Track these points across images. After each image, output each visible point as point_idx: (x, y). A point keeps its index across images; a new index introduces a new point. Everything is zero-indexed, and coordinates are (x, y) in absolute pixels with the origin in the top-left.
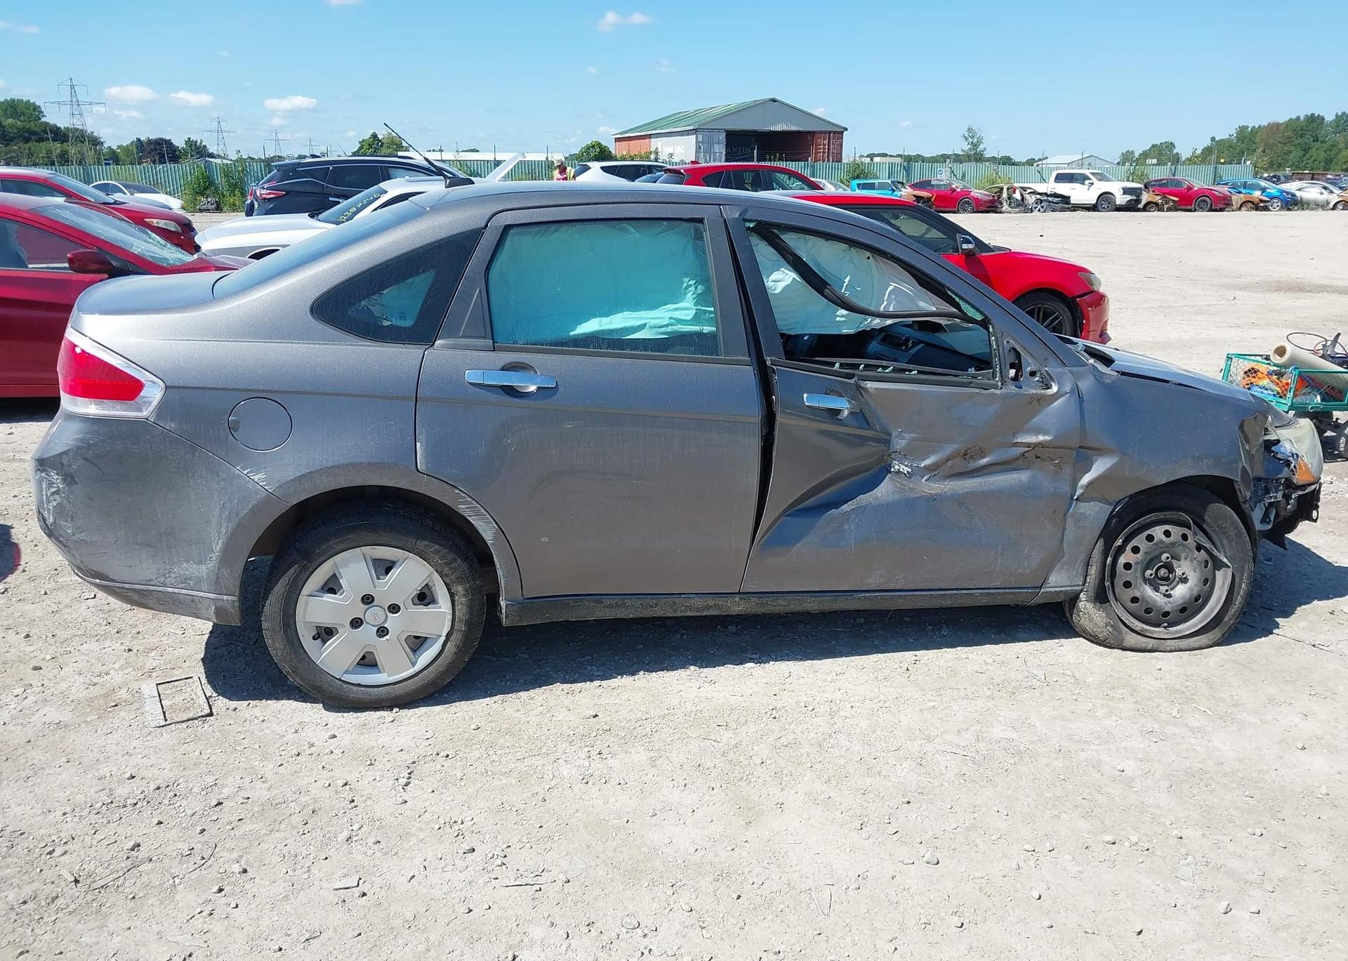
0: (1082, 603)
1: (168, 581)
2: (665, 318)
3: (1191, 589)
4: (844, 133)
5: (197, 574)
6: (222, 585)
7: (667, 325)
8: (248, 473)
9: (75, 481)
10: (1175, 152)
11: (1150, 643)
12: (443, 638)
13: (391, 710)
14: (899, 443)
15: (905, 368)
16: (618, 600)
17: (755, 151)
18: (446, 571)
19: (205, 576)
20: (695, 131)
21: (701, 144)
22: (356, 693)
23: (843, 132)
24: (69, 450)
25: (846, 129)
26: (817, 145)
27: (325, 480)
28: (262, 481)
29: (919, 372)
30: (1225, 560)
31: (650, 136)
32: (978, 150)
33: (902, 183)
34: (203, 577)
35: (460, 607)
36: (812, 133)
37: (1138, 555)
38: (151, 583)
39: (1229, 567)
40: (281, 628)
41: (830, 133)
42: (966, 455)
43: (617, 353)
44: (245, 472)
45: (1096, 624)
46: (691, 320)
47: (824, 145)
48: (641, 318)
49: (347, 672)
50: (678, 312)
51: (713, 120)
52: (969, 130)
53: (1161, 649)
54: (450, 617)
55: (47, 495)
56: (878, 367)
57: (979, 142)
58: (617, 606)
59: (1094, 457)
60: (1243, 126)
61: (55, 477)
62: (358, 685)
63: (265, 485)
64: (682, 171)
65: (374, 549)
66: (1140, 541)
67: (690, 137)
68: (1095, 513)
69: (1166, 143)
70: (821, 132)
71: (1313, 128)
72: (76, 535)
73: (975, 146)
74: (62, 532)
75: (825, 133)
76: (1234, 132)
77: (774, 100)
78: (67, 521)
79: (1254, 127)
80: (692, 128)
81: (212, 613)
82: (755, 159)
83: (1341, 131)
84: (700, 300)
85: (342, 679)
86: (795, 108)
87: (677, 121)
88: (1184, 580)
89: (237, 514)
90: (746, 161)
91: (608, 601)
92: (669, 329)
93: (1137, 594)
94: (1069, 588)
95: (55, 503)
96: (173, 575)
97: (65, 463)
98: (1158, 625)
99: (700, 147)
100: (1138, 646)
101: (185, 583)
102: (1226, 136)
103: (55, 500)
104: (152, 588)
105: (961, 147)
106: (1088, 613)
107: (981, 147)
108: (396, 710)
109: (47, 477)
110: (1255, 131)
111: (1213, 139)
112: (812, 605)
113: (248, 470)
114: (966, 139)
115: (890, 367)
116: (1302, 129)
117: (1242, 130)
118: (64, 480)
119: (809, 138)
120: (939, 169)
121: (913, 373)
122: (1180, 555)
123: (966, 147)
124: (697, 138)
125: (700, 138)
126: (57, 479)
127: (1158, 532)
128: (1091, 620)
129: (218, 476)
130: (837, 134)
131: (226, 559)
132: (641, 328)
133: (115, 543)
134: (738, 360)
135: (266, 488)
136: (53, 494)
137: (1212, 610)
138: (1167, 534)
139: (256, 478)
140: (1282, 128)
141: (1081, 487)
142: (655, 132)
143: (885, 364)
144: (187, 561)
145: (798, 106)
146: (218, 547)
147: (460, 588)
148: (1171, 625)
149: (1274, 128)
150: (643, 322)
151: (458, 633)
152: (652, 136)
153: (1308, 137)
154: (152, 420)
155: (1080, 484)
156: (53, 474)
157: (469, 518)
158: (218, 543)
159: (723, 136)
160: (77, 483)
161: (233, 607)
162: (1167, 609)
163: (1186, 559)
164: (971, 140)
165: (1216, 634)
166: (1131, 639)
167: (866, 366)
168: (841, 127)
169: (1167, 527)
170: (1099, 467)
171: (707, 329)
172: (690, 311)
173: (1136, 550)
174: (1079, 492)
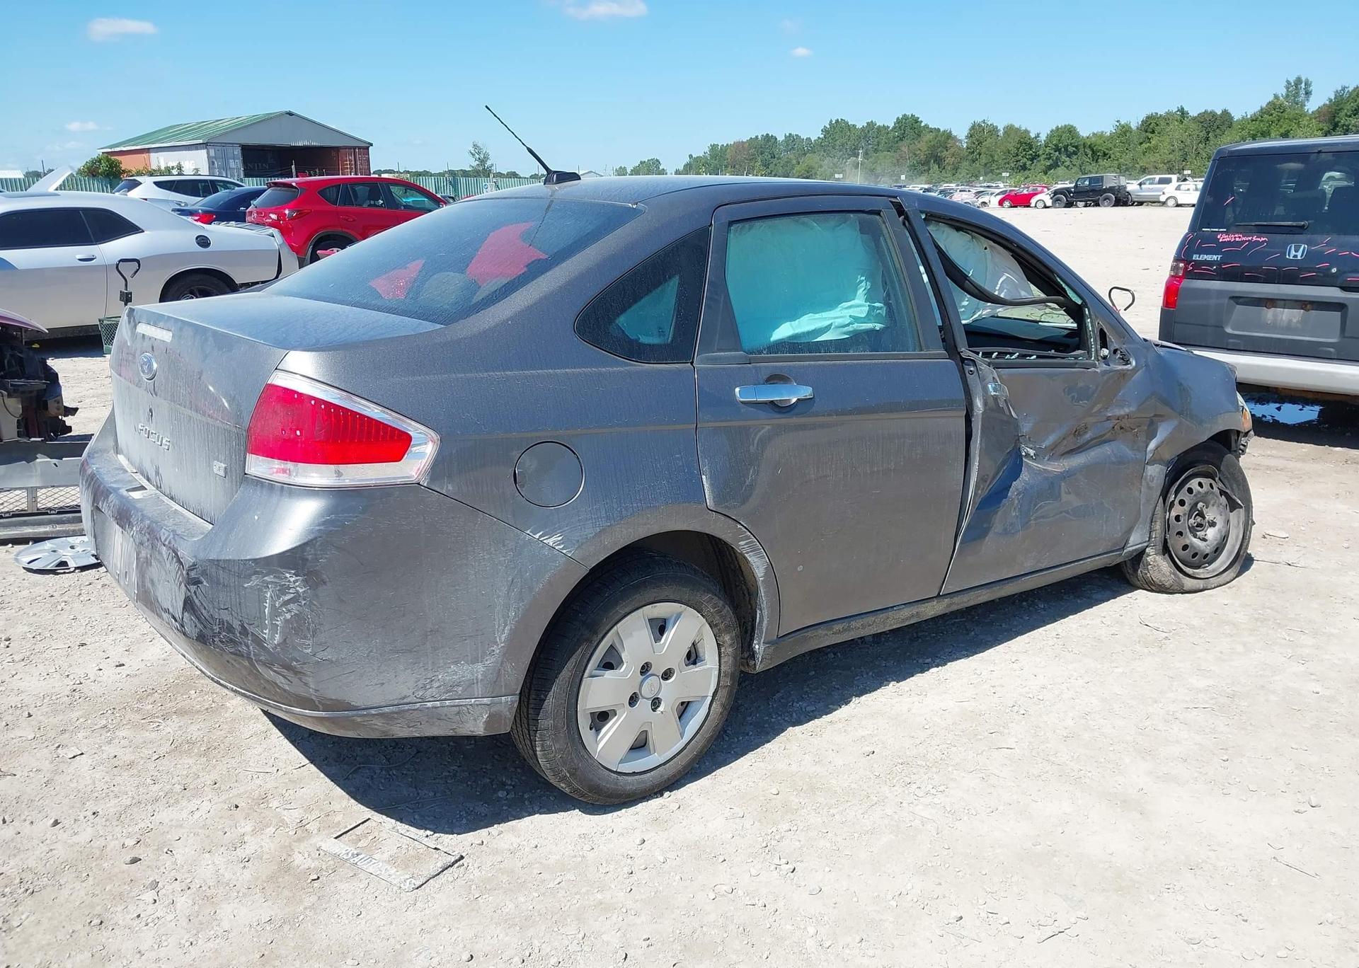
0: (1151, 557)
1: (428, 693)
2: (846, 316)
3: (1220, 531)
4: (370, 149)
5: (469, 676)
6: (503, 684)
7: (848, 325)
8: (540, 537)
9: (322, 580)
10: (661, 168)
11: (1200, 584)
12: (709, 699)
13: (662, 795)
14: (1026, 428)
15: (1024, 353)
16: (845, 624)
17: (293, 166)
18: (717, 619)
19: (480, 677)
20: (205, 145)
21: (214, 160)
22: (631, 784)
23: (368, 148)
24: (316, 538)
25: (371, 145)
26: (343, 162)
27: (625, 532)
28: (557, 545)
29: (1038, 357)
30: (1240, 502)
31: (148, 150)
32: (486, 166)
33: (452, 198)
34: (477, 679)
35: (726, 659)
36: (337, 149)
37: (1184, 507)
38: (405, 701)
39: (1242, 507)
40: (564, 724)
41: (354, 148)
42: (1077, 433)
43: (843, 356)
44: (537, 536)
45: (1164, 574)
46: (864, 318)
47: (350, 161)
48: (825, 319)
49: (621, 762)
50: (852, 309)
51: (227, 133)
52: (475, 146)
53: (1209, 587)
54: (717, 672)
55: (273, 606)
56: (1007, 354)
57: (486, 158)
58: (844, 630)
59: (1159, 423)
60: (714, 145)
61: (292, 579)
62: (634, 774)
63: (562, 549)
64: (294, 184)
65: (655, 607)
66: (1183, 495)
67: (199, 151)
68: (1156, 473)
69: (652, 159)
70: (346, 148)
71: (770, 146)
72: (318, 655)
73: (483, 162)
74: (296, 655)
75: (350, 148)
76: (707, 150)
77: (291, 114)
78: (305, 638)
79: (723, 145)
80: (201, 141)
81: (481, 725)
82: (294, 174)
83: (791, 150)
84: (870, 297)
85: (618, 770)
86: (314, 122)
87: (179, 134)
88: (1212, 524)
89: (531, 589)
90: (285, 177)
91: (837, 627)
92: (850, 328)
93: (1188, 542)
94: (1140, 546)
95: (288, 616)
96: (436, 685)
97: (310, 557)
98: (1199, 567)
99: (213, 163)
100: (1194, 588)
101: (450, 692)
102: (701, 155)
103: (289, 611)
104: (407, 707)
105: (468, 163)
106: (1158, 565)
107: (488, 163)
108: (667, 794)
109: (276, 580)
110: (725, 149)
111: (691, 156)
112: (984, 596)
113: (541, 533)
114: (473, 155)
115: (1015, 353)
116: (761, 148)
117: (713, 147)
118: (306, 582)
119: (333, 154)
120: (484, 184)
121: (1032, 358)
122: (1209, 502)
123: (475, 164)
124: (208, 153)
125: (212, 153)
126: (295, 582)
127: (1194, 484)
128: (1160, 571)
129: (504, 546)
130: (365, 148)
131: (510, 651)
132: (828, 328)
133: (368, 656)
134: (934, 354)
135: (564, 551)
136: (286, 603)
137: (1234, 546)
138: (1200, 485)
139: (551, 542)
140: (746, 145)
141: (1151, 451)
142: (153, 146)
143: (1011, 351)
144: (456, 663)
145: (317, 120)
146: (503, 636)
147: (727, 638)
148: (1210, 563)
149: (739, 146)
150: (828, 323)
151: (724, 690)
152: (151, 150)
153: (767, 154)
154: (425, 485)
155: (1148, 449)
156: (288, 575)
157: (746, 555)
158: (503, 630)
159: (238, 151)
160: (325, 583)
161: (510, 709)
162: (1207, 551)
163: (1213, 505)
164: (478, 156)
165: (1237, 567)
166: (1188, 583)
167: (999, 353)
168: (365, 142)
169: (1199, 480)
170: (1163, 432)
171: (878, 326)
172: (864, 308)
173: (1182, 503)
174: (1149, 456)
